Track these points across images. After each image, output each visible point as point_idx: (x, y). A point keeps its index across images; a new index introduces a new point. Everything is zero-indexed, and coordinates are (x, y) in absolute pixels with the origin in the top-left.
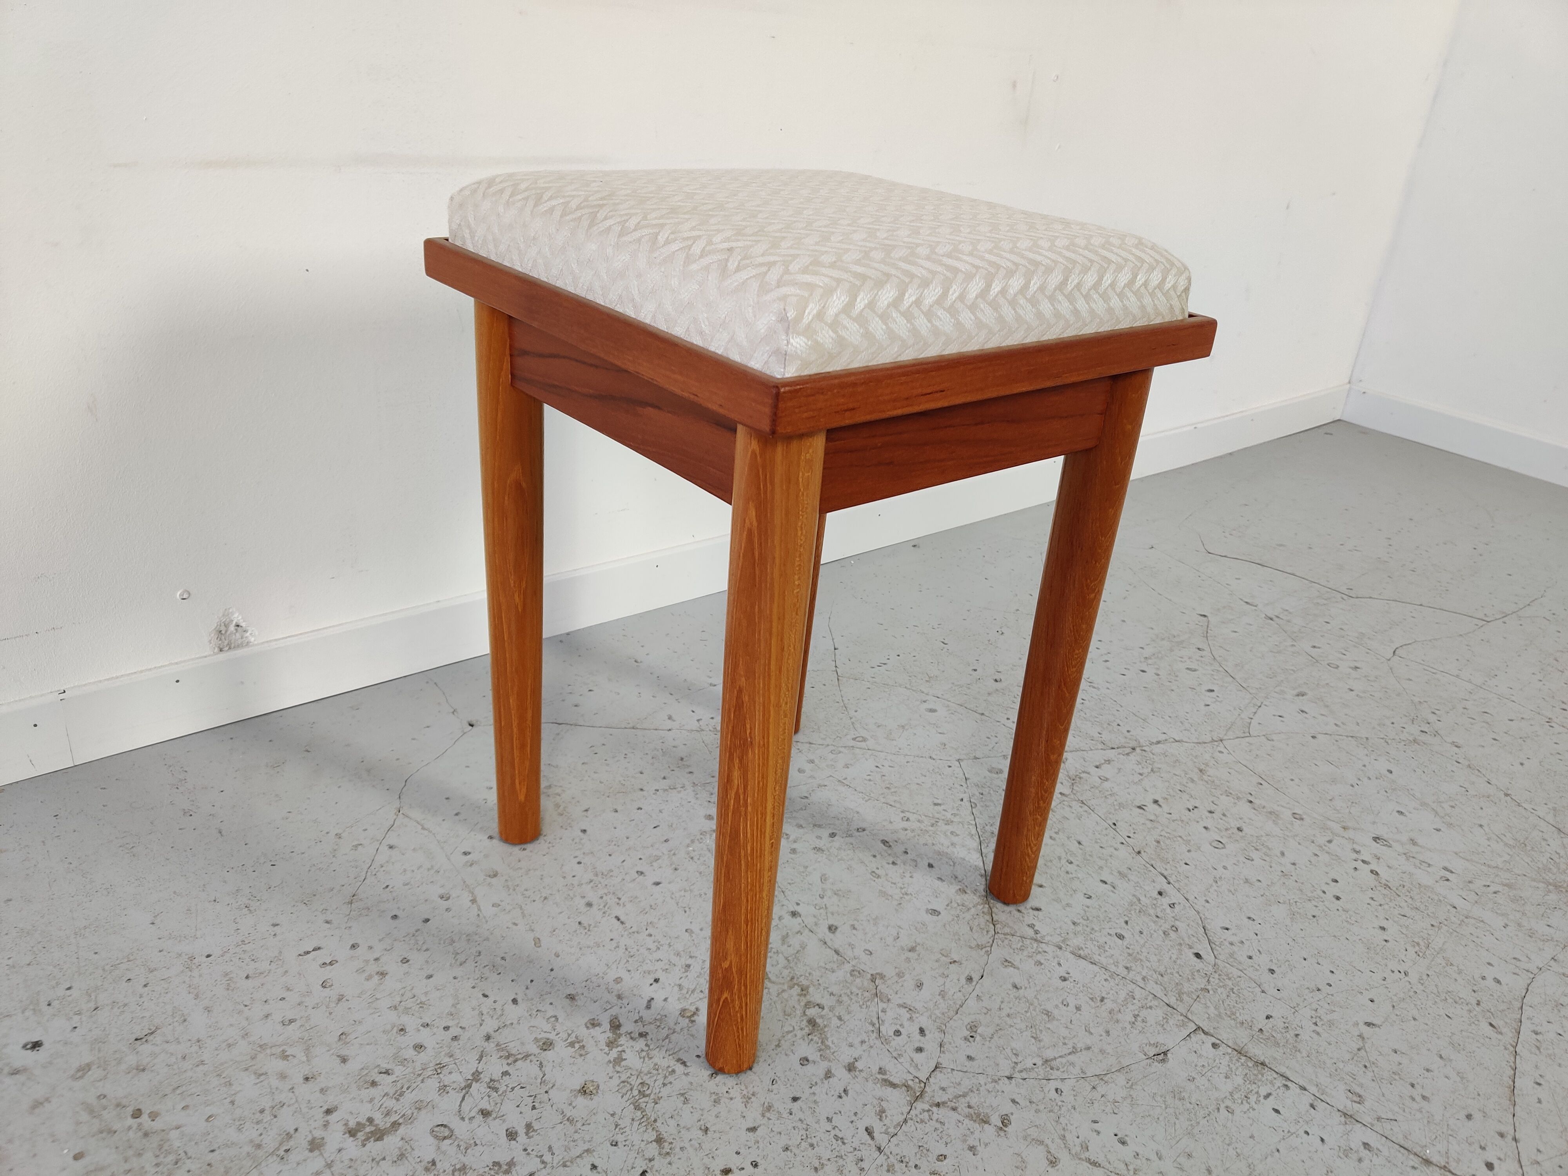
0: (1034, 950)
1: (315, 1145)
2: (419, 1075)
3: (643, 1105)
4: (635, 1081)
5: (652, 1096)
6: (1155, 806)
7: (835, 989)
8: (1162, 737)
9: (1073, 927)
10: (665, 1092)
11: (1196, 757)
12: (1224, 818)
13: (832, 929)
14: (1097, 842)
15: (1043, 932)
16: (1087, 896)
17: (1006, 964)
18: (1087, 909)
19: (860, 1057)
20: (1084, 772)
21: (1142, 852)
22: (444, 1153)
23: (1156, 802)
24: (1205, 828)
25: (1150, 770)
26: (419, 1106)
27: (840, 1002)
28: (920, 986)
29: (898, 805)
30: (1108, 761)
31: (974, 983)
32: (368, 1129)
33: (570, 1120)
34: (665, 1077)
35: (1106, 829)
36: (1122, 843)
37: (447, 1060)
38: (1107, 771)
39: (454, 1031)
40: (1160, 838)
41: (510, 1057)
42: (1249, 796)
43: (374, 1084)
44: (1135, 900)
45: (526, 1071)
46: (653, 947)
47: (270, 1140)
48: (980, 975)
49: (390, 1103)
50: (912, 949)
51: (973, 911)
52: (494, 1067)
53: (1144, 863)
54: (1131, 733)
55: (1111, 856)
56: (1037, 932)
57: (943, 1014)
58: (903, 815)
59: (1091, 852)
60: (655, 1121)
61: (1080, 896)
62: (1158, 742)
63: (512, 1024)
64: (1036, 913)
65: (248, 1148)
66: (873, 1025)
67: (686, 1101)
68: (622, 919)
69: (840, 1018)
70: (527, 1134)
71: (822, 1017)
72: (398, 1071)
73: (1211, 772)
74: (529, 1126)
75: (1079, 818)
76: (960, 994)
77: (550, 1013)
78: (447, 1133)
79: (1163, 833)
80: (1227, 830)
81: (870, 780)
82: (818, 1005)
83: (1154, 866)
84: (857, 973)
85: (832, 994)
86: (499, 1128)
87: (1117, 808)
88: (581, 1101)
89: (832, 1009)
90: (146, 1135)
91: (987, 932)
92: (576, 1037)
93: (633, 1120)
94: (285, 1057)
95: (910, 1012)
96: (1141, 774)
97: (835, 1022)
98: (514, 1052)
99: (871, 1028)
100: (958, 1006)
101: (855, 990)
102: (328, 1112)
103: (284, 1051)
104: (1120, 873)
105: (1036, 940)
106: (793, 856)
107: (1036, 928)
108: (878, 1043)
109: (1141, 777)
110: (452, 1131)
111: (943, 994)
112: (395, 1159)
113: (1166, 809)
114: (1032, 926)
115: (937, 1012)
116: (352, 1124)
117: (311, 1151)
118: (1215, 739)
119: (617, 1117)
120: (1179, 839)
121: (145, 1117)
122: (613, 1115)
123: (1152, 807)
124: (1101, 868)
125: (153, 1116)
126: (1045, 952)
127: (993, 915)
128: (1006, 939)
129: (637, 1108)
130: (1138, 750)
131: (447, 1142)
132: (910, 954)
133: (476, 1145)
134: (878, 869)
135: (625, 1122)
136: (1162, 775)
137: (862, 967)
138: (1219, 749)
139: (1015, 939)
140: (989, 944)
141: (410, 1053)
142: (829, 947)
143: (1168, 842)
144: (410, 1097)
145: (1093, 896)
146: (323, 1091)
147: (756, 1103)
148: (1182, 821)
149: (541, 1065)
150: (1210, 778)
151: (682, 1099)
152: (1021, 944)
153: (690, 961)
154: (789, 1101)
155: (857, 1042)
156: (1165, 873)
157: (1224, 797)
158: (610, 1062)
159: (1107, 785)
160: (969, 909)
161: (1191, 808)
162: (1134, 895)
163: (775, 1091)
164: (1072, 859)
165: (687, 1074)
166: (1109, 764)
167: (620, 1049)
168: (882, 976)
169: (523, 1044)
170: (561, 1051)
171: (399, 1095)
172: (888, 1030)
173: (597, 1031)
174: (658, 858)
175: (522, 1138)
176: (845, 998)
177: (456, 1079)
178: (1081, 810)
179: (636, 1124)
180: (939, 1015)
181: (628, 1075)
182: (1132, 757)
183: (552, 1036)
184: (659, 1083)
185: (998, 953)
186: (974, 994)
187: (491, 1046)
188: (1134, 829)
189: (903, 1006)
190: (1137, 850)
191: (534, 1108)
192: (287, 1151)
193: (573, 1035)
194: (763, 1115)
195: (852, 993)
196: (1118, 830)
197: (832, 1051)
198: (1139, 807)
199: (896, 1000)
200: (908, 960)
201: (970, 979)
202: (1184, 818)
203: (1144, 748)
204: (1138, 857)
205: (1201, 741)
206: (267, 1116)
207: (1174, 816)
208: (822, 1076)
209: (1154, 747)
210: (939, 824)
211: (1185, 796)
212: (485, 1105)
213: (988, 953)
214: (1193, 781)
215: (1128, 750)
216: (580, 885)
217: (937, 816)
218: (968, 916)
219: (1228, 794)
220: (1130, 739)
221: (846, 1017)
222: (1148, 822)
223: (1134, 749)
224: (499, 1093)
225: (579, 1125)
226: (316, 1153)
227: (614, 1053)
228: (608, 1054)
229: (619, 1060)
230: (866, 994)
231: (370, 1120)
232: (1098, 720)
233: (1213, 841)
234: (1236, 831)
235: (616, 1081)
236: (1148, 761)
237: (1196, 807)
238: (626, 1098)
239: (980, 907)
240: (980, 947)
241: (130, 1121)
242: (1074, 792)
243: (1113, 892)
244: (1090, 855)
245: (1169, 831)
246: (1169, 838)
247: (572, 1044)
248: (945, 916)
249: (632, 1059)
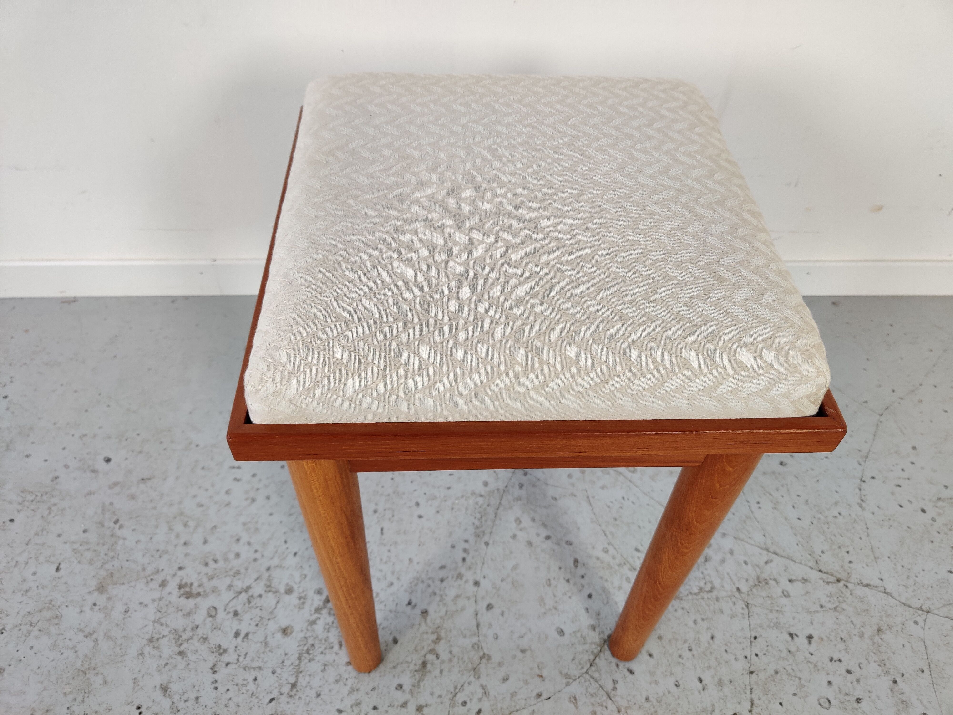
0: (599, 701)
1: (163, 584)
2: (227, 572)
3: (303, 658)
4: (311, 641)
5: (311, 656)
6: (806, 641)
7: (455, 650)
8: (876, 582)
9: (643, 700)
10: (319, 657)
11: (888, 616)
12: (855, 683)
13: (489, 607)
14: (726, 645)
15: (619, 692)
16: (677, 683)
17: (572, 699)
18: (667, 693)
19: (430, 705)
20: (775, 580)
21: (754, 674)
22: (205, 624)
23: (810, 637)
24: (829, 683)
25: (834, 606)
26: (215, 590)
27: (450, 660)
28: (505, 679)
29: (610, 536)
30: (805, 581)
31: (539, 700)
32: (187, 589)
33: (266, 644)
34: (326, 649)
35: (745, 638)
36: (746, 657)
37: (242, 570)
38: (796, 589)
39: (258, 555)
40: (782, 670)
41: (269, 588)
42: (900, 676)
43: (206, 564)
44: (710, 709)
45: (270, 600)
46: (385, 559)
47: (150, 569)
48: (549, 696)
49: (205, 580)
50: (523, 651)
51: (587, 647)
52: (258, 589)
53: (747, 683)
54: (851, 565)
55: (727, 662)
56: (614, 689)
57: (501, 709)
58: (607, 546)
59: (714, 650)
60: (301, 672)
61: (671, 681)
62: (867, 585)
63: (284, 567)
64: (628, 674)
65: (140, 568)
66: (455, 688)
67: (323, 671)
68: (385, 531)
69: (441, 672)
70: (244, 638)
71: (432, 664)
72: (221, 563)
73: (888, 636)
74: (247, 635)
75: (732, 617)
76: (523, 702)
77: (305, 572)
78: (213, 614)
79: (789, 668)
80: (847, 694)
81: (609, 507)
82: (437, 655)
83: (753, 690)
84: (476, 647)
85: (451, 652)
86: (235, 626)
87: (772, 624)
88: (279, 635)
89: (443, 662)
90: (112, 535)
91: (582, 668)
92: (306, 595)
93: (292, 664)
94: (186, 525)
95: (484, 694)
96: (822, 606)
97: (437, 672)
98: (273, 585)
99: (452, 690)
100: (515, 709)
101: (466, 658)
102: (180, 568)
103: (187, 522)
104: (720, 680)
105: (608, 695)
106: (511, 540)
107: (617, 686)
108: (448, 702)
109: (819, 609)
110: (216, 614)
111: (513, 695)
112: (185, 614)
113: (813, 648)
114: (615, 682)
115: (499, 705)
116: (183, 582)
117: (160, 586)
118: (923, 607)
119: (287, 656)
120: (797, 680)
121: (118, 525)
122: (286, 654)
123: (801, 641)
124: (709, 667)
125: (121, 527)
126: (606, 707)
127: (597, 658)
128: (589, 681)
129: (299, 658)
130: (841, 584)
131: (211, 619)
132: (520, 655)
133: (220, 629)
134: (554, 579)
135: (287, 663)
136: (840, 617)
137: (484, 645)
138: (918, 619)
139: (595, 685)
140: (574, 678)
141: (231, 556)
142: (476, 619)
143: (785, 677)
144: (215, 582)
145: (682, 686)
146: (186, 555)
147: (355, 696)
148: (816, 666)
149: (278, 602)
150: (880, 641)
151: (323, 667)
152: (595, 691)
153: (395, 581)
154: (371, 706)
155: (437, 693)
156: (756, 702)
157: (875, 665)
158: (309, 621)
159: (784, 601)
160: (585, 643)
161: (835, 658)
162: (713, 705)
163: (369, 696)
164: (694, 647)
165: (337, 654)
166: (803, 583)
167: (319, 616)
168: (489, 658)
169: (280, 583)
170: (293, 599)
171: (211, 578)
172: (461, 698)
173: (317, 597)
174: (434, 498)
175: (240, 639)
176: (455, 660)
177: (239, 584)
178: (741, 611)
179: (292, 667)
180: (499, 708)
181: (311, 634)
182: (831, 588)
183: (295, 587)
184: (320, 650)
185: (575, 688)
186: (531, 709)
187: (266, 575)
188: (767, 651)
189: (483, 687)
190: (751, 669)
191: (257, 625)
192: (152, 579)
193: (305, 593)
194: (352, 707)
195: (462, 659)
196: (753, 644)
197: (419, 690)
198: (791, 635)
199: (483, 680)
200: (514, 657)
201: (539, 695)
202: (820, 665)
203: (849, 585)
204: (747, 677)
205: (908, 603)
206: (157, 556)
207: (812, 659)
208: (400, 703)
209: (859, 587)
210: (625, 567)
211: (841, 646)
212: (239, 609)
213: (568, 684)
214: (862, 635)
215: (832, 579)
216: (382, 495)
217: (630, 559)
218: (580, 648)
219: (882, 664)
220: (845, 570)
221: (445, 673)
222: (785, 651)
223: (838, 580)
224: (250, 605)
225: (268, 649)
226: (161, 588)
227: (314, 617)
228: (311, 615)
229: (313, 623)
230: (470, 665)
231: (192, 584)
232: (833, 538)
233: (824, 698)
234: (853, 699)
235: (302, 635)
236: (840, 598)
237: (840, 661)
238: (300, 648)
239: (594, 646)
240: (567, 676)
241: (112, 524)
242: (750, 593)
243: (699, 692)
244: (711, 653)
245: (795, 668)
246: (789, 675)
247: (300, 598)
248: (565, 640)
249: (319, 628)
